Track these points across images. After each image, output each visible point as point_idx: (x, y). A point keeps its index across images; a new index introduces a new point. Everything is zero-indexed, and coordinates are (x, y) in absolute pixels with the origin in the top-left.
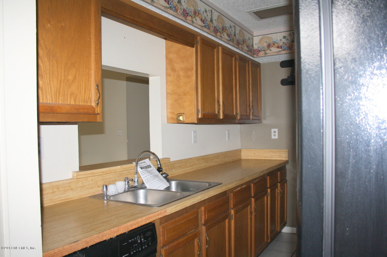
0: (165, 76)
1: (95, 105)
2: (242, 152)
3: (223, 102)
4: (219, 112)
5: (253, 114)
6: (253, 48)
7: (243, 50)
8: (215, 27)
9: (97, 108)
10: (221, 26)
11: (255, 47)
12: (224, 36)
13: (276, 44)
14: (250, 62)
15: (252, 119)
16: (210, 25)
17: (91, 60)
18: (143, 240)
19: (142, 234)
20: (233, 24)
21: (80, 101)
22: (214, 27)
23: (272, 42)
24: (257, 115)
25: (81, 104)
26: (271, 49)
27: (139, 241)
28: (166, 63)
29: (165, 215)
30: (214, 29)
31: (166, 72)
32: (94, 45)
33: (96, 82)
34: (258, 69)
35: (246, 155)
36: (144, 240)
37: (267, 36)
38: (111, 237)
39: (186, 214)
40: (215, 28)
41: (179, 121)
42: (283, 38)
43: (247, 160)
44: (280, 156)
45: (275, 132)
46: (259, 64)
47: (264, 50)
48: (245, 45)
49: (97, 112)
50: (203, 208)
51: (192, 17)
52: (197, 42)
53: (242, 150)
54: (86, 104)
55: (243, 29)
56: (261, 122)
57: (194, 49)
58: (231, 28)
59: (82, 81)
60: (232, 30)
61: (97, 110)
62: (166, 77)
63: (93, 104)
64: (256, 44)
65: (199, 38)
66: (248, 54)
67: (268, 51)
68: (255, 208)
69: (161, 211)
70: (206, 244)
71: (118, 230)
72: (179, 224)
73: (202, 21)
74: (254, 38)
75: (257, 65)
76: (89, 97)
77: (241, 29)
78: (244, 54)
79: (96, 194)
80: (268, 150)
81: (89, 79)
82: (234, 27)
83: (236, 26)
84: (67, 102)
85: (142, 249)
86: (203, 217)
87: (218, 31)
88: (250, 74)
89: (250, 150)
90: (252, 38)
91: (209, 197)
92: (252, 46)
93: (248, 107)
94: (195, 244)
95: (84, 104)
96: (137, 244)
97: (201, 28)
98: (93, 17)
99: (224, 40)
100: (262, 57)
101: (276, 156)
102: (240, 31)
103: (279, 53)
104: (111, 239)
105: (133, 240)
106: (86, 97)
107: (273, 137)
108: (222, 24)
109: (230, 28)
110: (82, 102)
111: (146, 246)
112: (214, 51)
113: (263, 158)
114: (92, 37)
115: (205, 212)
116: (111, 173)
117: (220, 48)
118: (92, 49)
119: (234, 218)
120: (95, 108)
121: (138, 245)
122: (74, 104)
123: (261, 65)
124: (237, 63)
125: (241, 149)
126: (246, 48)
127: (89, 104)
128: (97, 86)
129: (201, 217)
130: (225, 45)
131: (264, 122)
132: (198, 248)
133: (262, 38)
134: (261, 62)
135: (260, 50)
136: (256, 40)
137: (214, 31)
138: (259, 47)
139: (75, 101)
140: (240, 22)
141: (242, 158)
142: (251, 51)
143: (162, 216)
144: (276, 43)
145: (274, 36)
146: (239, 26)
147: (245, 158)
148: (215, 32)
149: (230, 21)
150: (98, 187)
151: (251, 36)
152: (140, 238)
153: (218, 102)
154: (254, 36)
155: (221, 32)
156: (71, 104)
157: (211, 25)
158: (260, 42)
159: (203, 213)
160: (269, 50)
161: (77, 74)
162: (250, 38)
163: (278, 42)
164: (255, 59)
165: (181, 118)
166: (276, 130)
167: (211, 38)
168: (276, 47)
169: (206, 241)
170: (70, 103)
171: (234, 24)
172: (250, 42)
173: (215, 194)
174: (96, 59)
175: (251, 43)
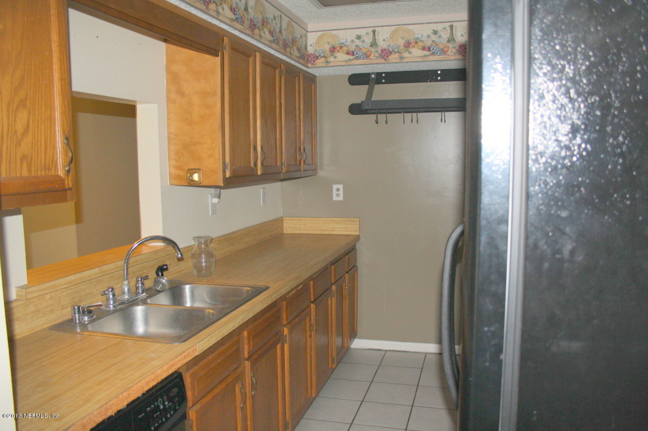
0: (166, 103)
1: (64, 172)
2: (284, 222)
3: (262, 148)
4: (256, 164)
5: (304, 163)
6: (307, 51)
7: (293, 57)
8: (251, 19)
9: (68, 178)
10: (260, 17)
11: (311, 50)
12: (264, 34)
13: (344, 48)
14: (301, 74)
15: (304, 171)
16: (243, 17)
17: (54, 93)
18: (166, 403)
19: (164, 394)
20: (278, 13)
21: (37, 169)
22: (249, 20)
23: (337, 43)
24: (311, 163)
25: (40, 174)
26: (336, 55)
27: (162, 407)
28: (167, 79)
29: (194, 356)
30: (249, 24)
31: (168, 97)
32: (59, 63)
33: (64, 132)
34: (313, 85)
35: (290, 227)
36: (169, 403)
37: (331, 33)
38: (120, 408)
39: (223, 347)
40: (251, 22)
41: (191, 183)
42: (356, 38)
43: (294, 236)
44: (346, 228)
45: (338, 190)
46: (315, 76)
47: (325, 56)
48: (295, 48)
49: (68, 186)
50: (245, 333)
51: (216, 4)
52: (223, 48)
53: (284, 218)
54: (49, 172)
55: (293, 20)
56: (316, 174)
57: (218, 59)
58: (275, 19)
59: (39, 131)
60: (276, 24)
61: (68, 183)
62: (167, 105)
63: (61, 173)
64: (311, 45)
65: (226, 40)
66: (298, 62)
67: (331, 59)
68: (316, 319)
69: (188, 351)
70: (252, 390)
71: (129, 394)
72: (213, 365)
73: (231, 10)
74: (309, 34)
75: (311, 80)
76: (53, 160)
77: (290, 20)
78: (292, 62)
79: (61, 320)
80: (327, 219)
81: (51, 127)
82: (280, 18)
83: (283, 15)
84: (16, 173)
85: (167, 418)
86: (246, 347)
87: (256, 27)
88: (301, 95)
89: (298, 218)
90: (306, 34)
91: (255, 314)
92: (306, 48)
93: (298, 151)
94: (236, 392)
95: (45, 173)
96: (158, 413)
97: (230, 23)
98: (53, 12)
99: (265, 42)
100: (322, 67)
101: (340, 228)
102: (289, 24)
103: (349, 63)
104: (119, 412)
105: (152, 406)
106: (47, 161)
107: (335, 198)
108: (261, 13)
109: (273, 19)
110: (41, 171)
111: (172, 413)
112: (249, 61)
113: (319, 232)
114: (53, 49)
115: (249, 339)
116: (84, 282)
117: (258, 54)
118: (54, 71)
119: (288, 342)
120: (64, 180)
121: (161, 414)
122: (27, 175)
123: (318, 80)
124: (283, 78)
125: (282, 217)
126: (296, 53)
127: (53, 174)
128: (67, 139)
129: (243, 348)
130: (265, 49)
131: (321, 173)
132: (240, 398)
133: (321, 36)
134: (317, 74)
135: (318, 55)
136: (312, 39)
137: (250, 26)
138: (316, 51)
139: (29, 171)
140: (289, 8)
141: (285, 232)
142: (304, 58)
143: (191, 359)
144: (344, 45)
145: (341, 34)
146: (287, 16)
147: (289, 232)
148: (252, 28)
149: (273, 8)
150: (63, 309)
151: (303, 32)
152: (163, 400)
153: (255, 148)
154: (309, 30)
155: (261, 28)
156: (23, 175)
157: (246, 16)
158: (318, 42)
159: (246, 341)
160: (333, 56)
161: (31, 121)
162: (302, 34)
163: (347, 44)
164: (310, 69)
165: (196, 177)
166: (341, 187)
167: (245, 39)
168: (345, 52)
169: (252, 384)
170: (21, 174)
171: (280, 13)
172: (302, 42)
173: (263, 308)
174: (62, 89)
175: (304, 43)
